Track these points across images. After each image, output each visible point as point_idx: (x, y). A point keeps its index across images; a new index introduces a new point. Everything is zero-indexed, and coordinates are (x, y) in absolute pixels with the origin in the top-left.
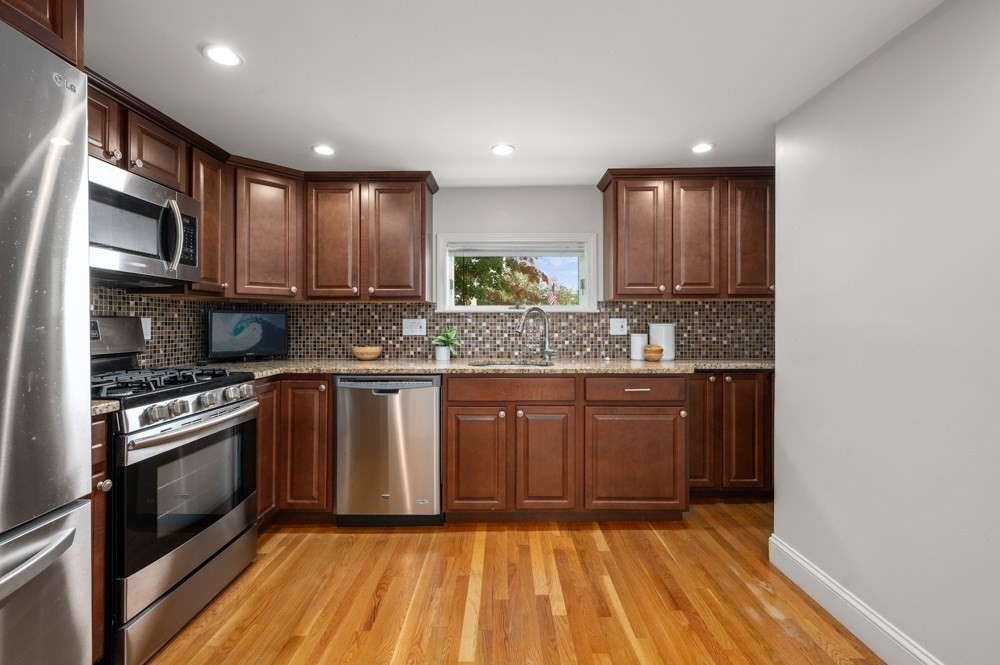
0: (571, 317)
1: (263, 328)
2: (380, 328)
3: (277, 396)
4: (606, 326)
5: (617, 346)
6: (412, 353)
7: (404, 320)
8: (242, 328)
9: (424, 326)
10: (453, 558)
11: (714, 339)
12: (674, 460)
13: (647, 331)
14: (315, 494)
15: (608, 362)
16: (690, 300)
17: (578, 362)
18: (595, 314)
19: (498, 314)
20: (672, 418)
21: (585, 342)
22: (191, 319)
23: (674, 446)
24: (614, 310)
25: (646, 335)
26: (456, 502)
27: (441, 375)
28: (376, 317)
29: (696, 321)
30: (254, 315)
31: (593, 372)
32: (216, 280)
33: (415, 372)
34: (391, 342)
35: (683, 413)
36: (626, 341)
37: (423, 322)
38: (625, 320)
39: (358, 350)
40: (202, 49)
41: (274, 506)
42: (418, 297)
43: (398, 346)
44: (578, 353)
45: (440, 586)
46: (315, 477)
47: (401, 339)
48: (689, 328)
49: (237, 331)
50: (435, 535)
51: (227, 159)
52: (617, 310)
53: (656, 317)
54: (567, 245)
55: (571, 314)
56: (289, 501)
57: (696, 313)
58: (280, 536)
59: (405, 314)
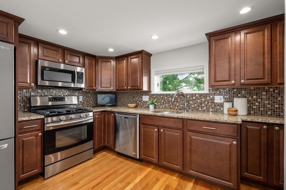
0: (197, 95)
1: (110, 98)
2: (137, 98)
3: (103, 116)
4: (213, 99)
5: (218, 107)
6: (145, 106)
7: (143, 96)
8: (104, 98)
9: (148, 98)
10: (134, 175)
11: (277, 106)
12: (230, 164)
13: (232, 102)
14: (111, 144)
15: (211, 114)
16: (260, 87)
17: (200, 112)
18: (208, 94)
19: (170, 94)
20: (229, 144)
21: (203, 105)
22: (94, 96)
23: (230, 157)
24: (217, 92)
25: (232, 103)
26: (143, 156)
27: (140, 114)
28: (136, 95)
29: (264, 97)
30: (107, 95)
31: (189, 118)
32: (92, 87)
33: (132, 113)
34: (140, 103)
35: (235, 142)
36: (221, 105)
37: (148, 97)
38: (222, 96)
39: (129, 105)
40: (57, 31)
41: (102, 145)
42: (141, 89)
43: (141, 104)
44: (200, 109)
45: (121, 183)
46: (111, 139)
47: (142, 102)
48: (259, 100)
49: (103, 99)
50: (137, 165)
51: (96, 57)
52: (218, 92)
53: (239, 95)
54: (196, 68)
55: (197, 94)
56: (106, 144)
57: (264, 93)
58: (104, 153)
59: (144, 94)
